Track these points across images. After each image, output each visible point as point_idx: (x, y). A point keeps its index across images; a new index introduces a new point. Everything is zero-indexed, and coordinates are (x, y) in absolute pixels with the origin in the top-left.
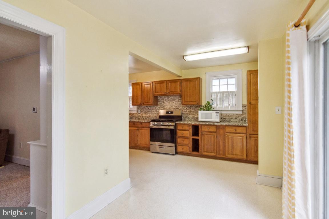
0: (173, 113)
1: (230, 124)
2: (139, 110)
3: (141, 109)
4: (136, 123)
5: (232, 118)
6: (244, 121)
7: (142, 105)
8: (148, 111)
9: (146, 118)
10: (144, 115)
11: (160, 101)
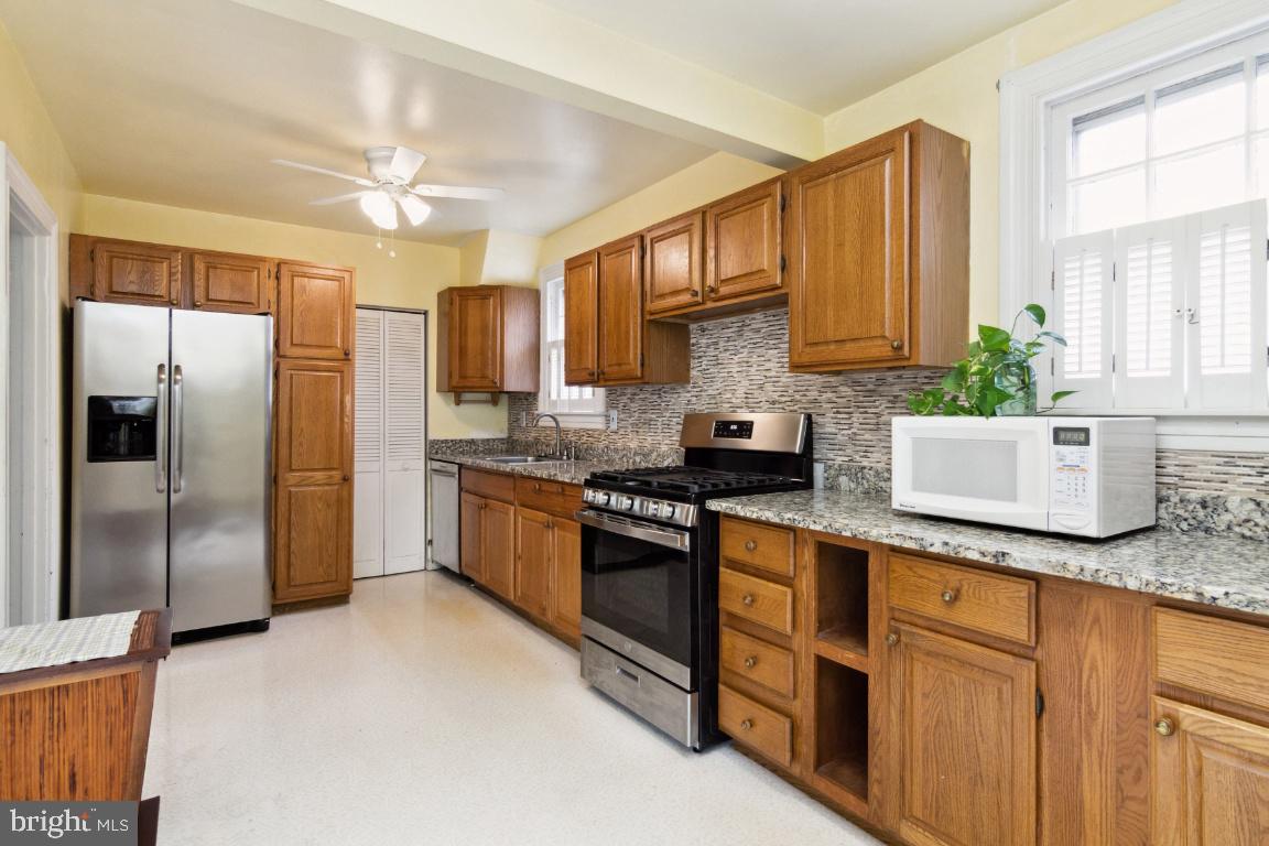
0: (750, 437)
2: (614, 414)
3: (621, 406)
4: (544, 487)
7: (601, 379)
8: (649, 416)
10: (633, 442)
11: (700, 357)
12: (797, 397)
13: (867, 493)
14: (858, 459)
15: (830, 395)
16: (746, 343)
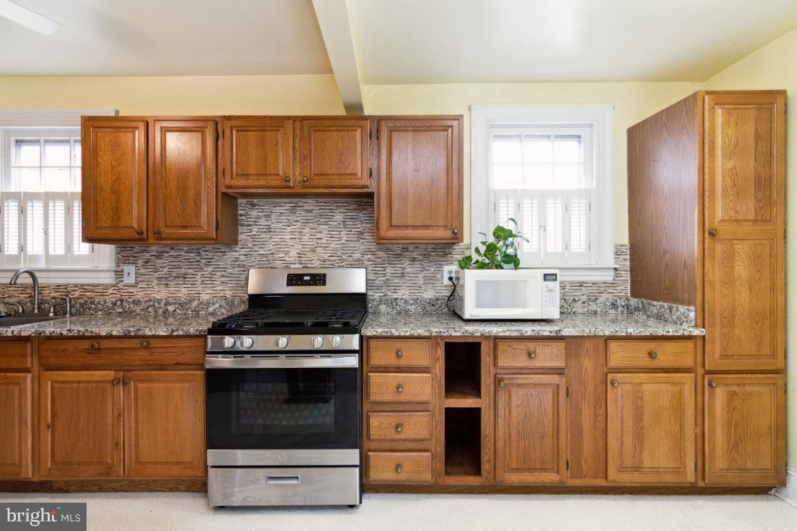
0: (324, 284)
1: (630, 330)
2: (130, 269)
3: (140, 262)
4: (105, 344)
5: (577, 299)
6: (620, 309)
7: (151, 240)
8: (183, 271)
9: (171, 308)
10: (161, 294)
11: (250, 225)
12: (344, 257)
13: (399, 313)
14: (390, 294)
15: (369, 256)
16: (299, 219)
